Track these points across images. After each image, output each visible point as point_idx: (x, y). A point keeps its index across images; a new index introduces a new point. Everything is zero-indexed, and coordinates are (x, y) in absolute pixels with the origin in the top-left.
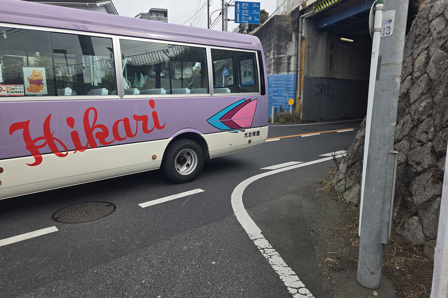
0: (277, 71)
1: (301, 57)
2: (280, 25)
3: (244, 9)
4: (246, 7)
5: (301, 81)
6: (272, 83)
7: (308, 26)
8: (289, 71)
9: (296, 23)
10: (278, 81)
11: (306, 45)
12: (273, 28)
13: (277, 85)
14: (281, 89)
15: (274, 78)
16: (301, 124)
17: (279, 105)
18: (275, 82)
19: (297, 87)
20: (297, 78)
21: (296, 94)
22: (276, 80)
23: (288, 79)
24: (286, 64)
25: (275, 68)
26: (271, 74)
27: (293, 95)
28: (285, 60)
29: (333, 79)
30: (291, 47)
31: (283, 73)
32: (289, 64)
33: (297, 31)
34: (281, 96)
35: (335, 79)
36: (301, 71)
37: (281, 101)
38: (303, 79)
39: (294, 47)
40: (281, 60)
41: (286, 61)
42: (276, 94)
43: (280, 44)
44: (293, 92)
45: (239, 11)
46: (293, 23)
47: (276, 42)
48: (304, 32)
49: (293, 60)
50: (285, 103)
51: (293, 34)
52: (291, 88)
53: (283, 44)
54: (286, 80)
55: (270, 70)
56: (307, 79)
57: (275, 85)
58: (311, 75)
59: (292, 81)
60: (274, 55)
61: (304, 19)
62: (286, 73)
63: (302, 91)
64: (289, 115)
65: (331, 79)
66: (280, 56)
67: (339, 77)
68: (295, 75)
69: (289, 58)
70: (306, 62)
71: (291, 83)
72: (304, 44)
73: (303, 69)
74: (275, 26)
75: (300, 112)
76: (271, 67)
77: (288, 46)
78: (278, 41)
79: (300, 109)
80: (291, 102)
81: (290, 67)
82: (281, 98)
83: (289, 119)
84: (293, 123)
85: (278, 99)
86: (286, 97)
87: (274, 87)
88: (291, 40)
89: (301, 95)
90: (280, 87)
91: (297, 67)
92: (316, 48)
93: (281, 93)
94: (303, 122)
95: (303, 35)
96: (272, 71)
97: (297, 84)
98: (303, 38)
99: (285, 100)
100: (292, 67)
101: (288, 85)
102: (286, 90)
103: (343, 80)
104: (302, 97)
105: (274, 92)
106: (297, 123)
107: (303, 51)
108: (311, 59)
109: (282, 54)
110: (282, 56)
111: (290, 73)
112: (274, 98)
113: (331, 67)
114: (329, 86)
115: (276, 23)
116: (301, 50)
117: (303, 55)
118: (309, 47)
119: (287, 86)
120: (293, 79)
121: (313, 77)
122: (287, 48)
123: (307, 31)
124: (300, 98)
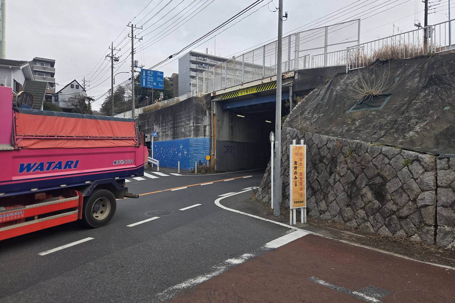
0: (196, 135)
1: (214, 126)
2: (197, 104)
3: (150, 76)
4: (151, 74)
5: (214, 144)
6: (193, 143)
7: (217, 107)
8: (205, 135)
9: (209, 104)
10: (197, 142)
11: (216, 119)
12: (192, 105)
13: (196, 145)
14: (199, 148)
15: (194, 140)
16: (216, 173)
17: (199, 160)
18: (195, 143)
19: (211, 147)
20: (211, 141)
21: (211, 152)
22: (196, 142)
23: (204, 141)
24: (203, 131)
25: (195, 133)
26: (192, 137)
27: (209, 153)
28: (201, 128)
29: (234, 142)
30: (206, 119)
31: (201, 137)
32: (205, 131)
33: (210, 109)
34: (200, 153)
35: (235, 142)
36: (214, 136)
37: (200, 157)
38: (215, 142)
39: (208, 120)
40: (199, 128)
41: (203, 129)
42: (196, 152)
43: (198, 117)
44: (208, 151)
45: (145, 77)
46: (207, 103)
47: (195, 115)
48: (215, 110)
49: (208, 128)
50: (203, 159)
51: (207, 111)
52: (207, 147)
53: (200, 117)
54: (203, 142)
55: (190, 134)
56: (218, 142)
57: (195, 146)
58: (221, 139)
59: (208, 143)
60: (194, 124)
61: (214, 102)
62: (203, 137)
63: (215, 150)
64: (207, 167)
65: (232, 142)
66: (198, 125)
67: (237, 140)
68: (209, 139)
69: (205, 127)
70: (217, 131)
71: (207, 144)
72: (215, 119)
73: (215, 135)
74: (194, 104)
75: (214, 165)
76: (191, 132)
77: (204, 119)
78: (196, 114)
79: (214, 163)
80: (208, 158)
81: (206, 133)
82: (200, 155)
83: (207, 170)
84: (211, 173)
85: (198, 156)
86: (203, 154)
87: (194, 147)
88: (205, 114)
89: (214, 152)
90: (199, 147)
91: (211, 133)
92: (223, 121)
93: (200, 151)
94: (217, 172)
95: (214, 112)
96: (192, 135)
97: (211, 145)
98: (214, 115)
99: (203, 156)
100: (207, 133)
101: (205, 145)
102: (203, 149)
103: (240, 142)
104: (215, 154)
105: (194, 150)
106: (213, 173)
107: (215, 123)
108: (220, 128)
109: (199, 124)
110: (199, 125)
111: (206, 137)
112: (194, 154)
113: (232, 134)
114: (232, 146)
115: (194, 102)
116: (213, 122)
117: (215, 125)
118: (218, 120)
119: (204, 147)
120: (208, 141)
121: (222, 141)
122: (203, 120)
123: (217, 111)
124: (214, 155)
